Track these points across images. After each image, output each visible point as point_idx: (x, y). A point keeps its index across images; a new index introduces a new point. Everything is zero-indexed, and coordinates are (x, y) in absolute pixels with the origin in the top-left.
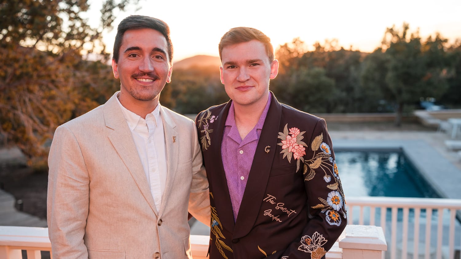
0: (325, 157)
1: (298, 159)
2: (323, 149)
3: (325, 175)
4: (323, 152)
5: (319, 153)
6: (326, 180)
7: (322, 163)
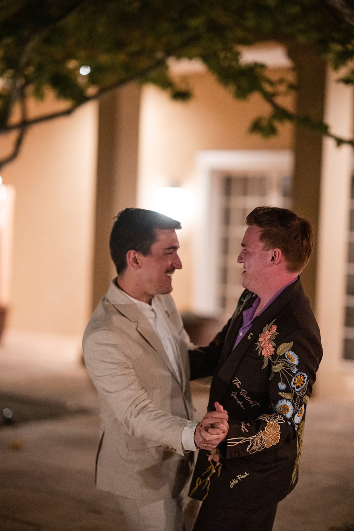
0: (287, 365)
1: (265, 356)
2: (288, 356)
3: (280, 381)
4: (287, 360)
5: (282, 359)
6: (279, 387)
7: (282, 369)
